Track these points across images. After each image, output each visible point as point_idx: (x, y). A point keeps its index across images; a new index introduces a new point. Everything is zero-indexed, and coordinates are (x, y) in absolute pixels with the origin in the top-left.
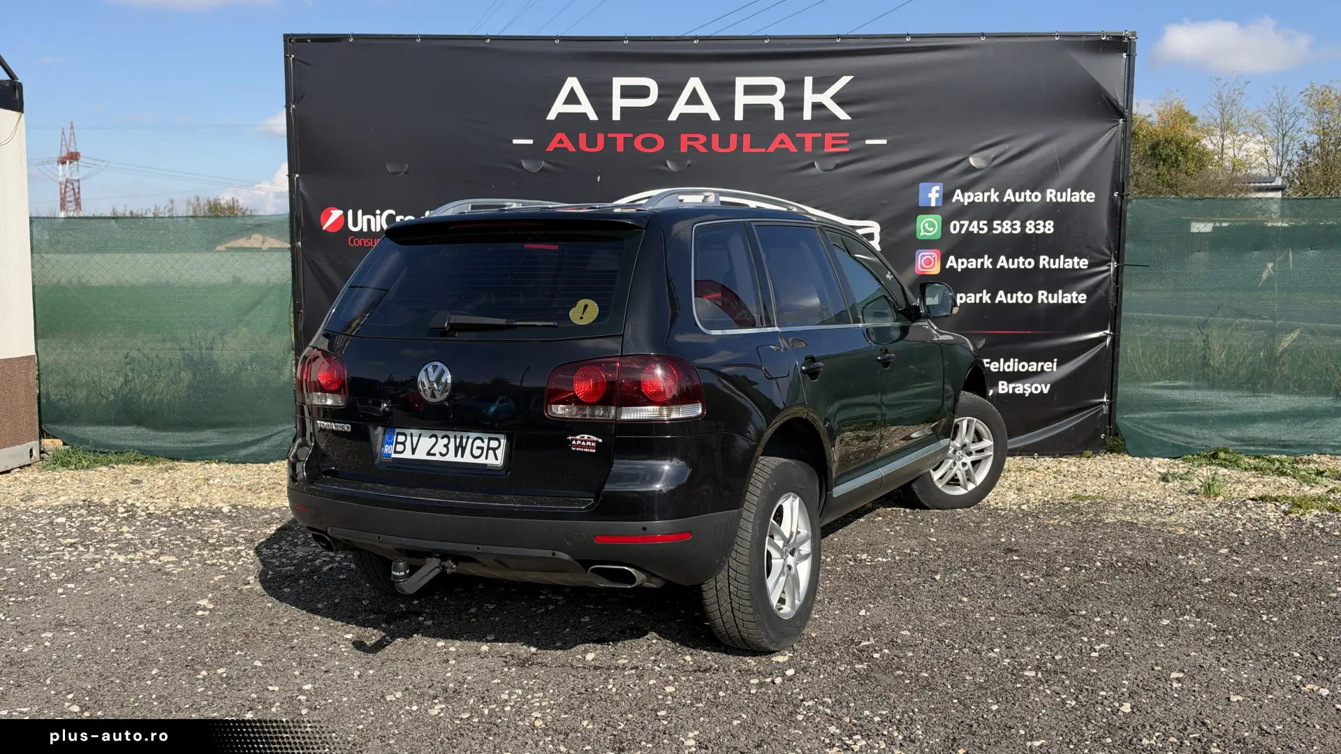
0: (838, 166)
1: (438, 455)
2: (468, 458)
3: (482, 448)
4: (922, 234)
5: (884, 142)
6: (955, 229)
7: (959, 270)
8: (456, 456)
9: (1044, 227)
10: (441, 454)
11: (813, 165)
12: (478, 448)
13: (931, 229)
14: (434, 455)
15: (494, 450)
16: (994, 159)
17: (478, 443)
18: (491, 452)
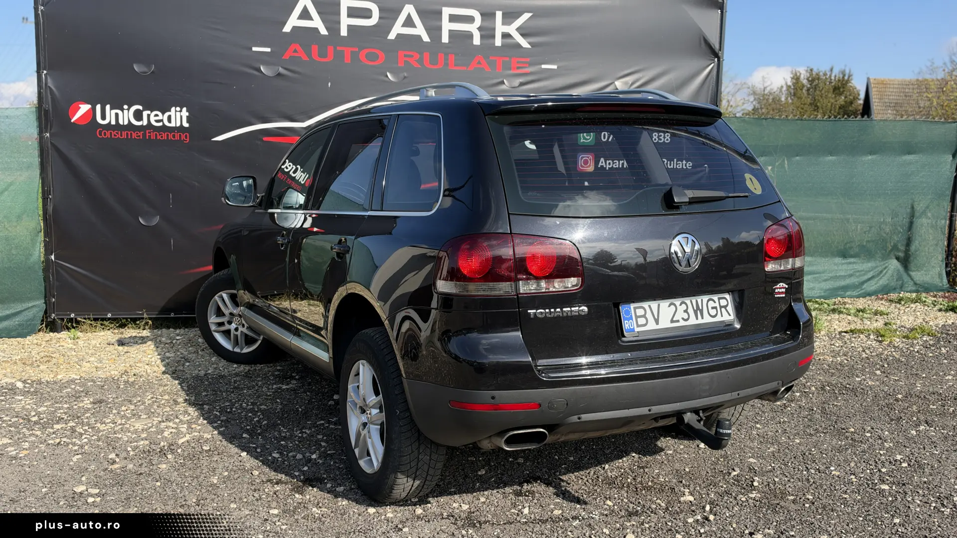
0: (522, 84)
1: (681, 320)
2: (707, 319)
3: (715, 308)
4: (582, 141)
5: (555, 67)
6: (604, 138)
7: (607, 169)
8: (697, 319)
9: (664, 137)
10: (683, 319)
11: (503, 83)
12: (713, 308)
13: (589, 137)
14: (678, 321)
15: (725, 307)
16: (632, 84)
17: (711, 304)
18: (723, 310)
